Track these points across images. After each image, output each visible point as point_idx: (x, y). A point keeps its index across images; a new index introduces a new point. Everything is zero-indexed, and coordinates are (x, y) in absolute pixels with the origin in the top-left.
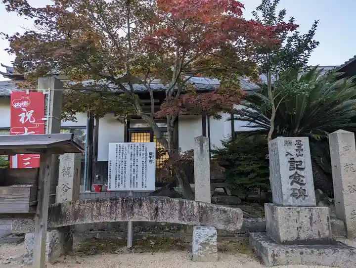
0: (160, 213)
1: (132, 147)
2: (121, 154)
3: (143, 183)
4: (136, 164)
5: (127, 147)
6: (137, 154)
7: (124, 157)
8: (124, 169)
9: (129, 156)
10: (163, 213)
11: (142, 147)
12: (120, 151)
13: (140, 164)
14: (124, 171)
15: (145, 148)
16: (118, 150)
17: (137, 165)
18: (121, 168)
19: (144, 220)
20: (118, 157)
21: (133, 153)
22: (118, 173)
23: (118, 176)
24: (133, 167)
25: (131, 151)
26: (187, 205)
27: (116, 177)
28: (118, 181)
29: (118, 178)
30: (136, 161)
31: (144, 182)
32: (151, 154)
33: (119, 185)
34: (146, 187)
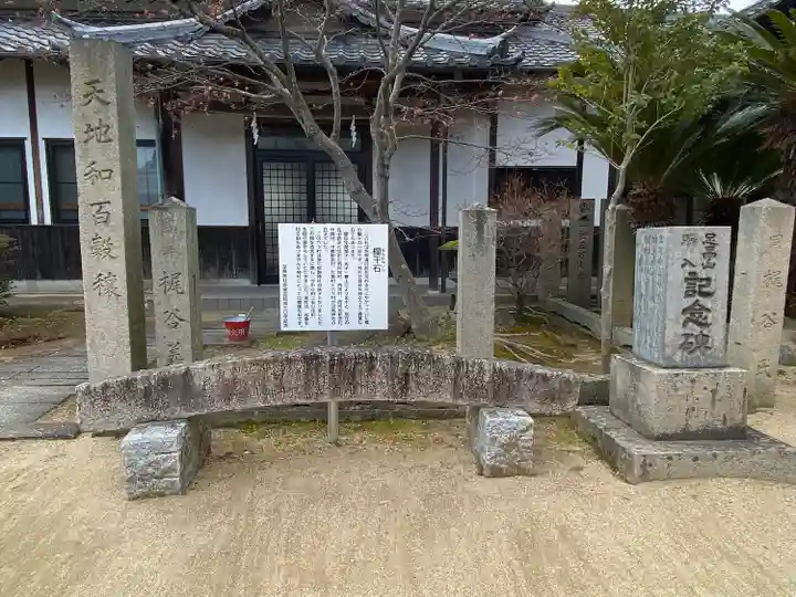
0: (412, 384)
1: (333, 234)
2: (308, 249)
3: (360, 314)
4: (343, 274)
5: (322, 235)
6: (347, 251)
7: (315, 257)
8: (316, 283)
9: (326, 256)
10: (418, 384)
11: (356, 235)
12: (305, 242)
13: (353, 273)
14: (316, 288)
15: (363, 237)
16: (301, 241)
17: (346, 276)
18: (309, 283)
19: (379, 397)
20: (302, 257)
21: (336, 248)
22: (303, 294)
23: (303, 300)
24: (338, 281)
25: (331, 243)
26: (470, 369)
27: (299, 302)
28: (304, 311)
29: (303, 305)
30: (343, 266)
31: (363, 311)
32: (377, 251)
33: (307, 319)
34: (367, 322)
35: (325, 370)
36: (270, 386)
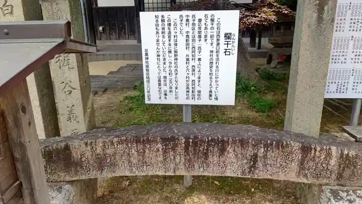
0: (260, 164)
1: (187, 20)
2: (166, 35)
3: (211, 91)
4: (197, 57)
5: (178, 22)
6: (200, 37)
7: (172, 42)
8: (173, 65)
9: (182, 40)
10: (265, 165)
11: (209, 22)
12: (163, 29)
13: (205, 55)
14: (173, 69)
15: (216, 22)
16: (160, 28)
17: (199, 59)
18: (168, 64)
19: (229, 174)
20: (161, 42)
21: (190, 34)
22: (163, 74)
23: (162, 79)
24: (192, 63)
25: (186, 29)
26: (317, 153)
27: (159, 81)
28: (163, 88)
29: (162, 82)
30: (197, 51)
31: (213, 90)
32: (228, 36)
33: (166, 95)
34: (217, 99)
35: (180, 149)
36: (134, 161)
